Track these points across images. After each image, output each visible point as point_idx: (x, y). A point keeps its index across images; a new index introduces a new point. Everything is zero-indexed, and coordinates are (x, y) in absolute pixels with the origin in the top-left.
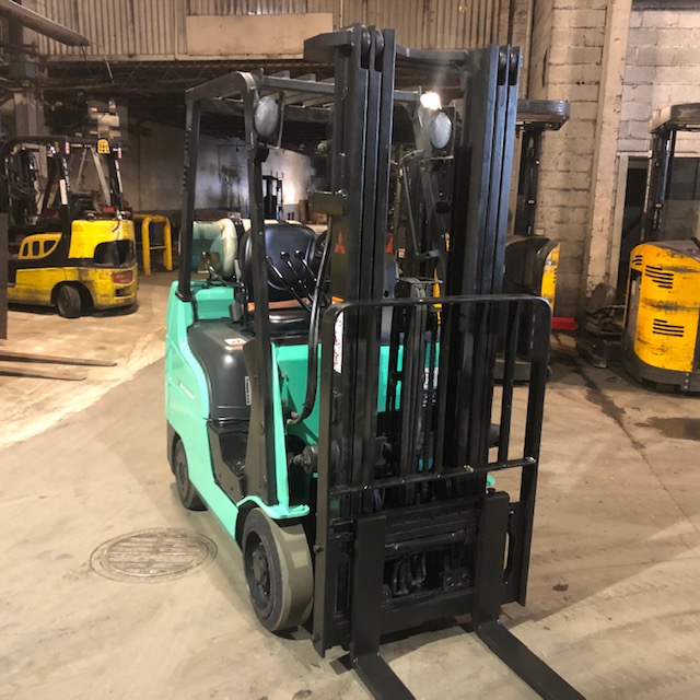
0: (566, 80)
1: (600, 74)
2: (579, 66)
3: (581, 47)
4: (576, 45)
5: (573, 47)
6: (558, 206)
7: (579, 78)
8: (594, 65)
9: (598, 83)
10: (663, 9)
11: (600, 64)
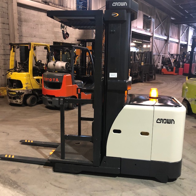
2: (3, 18)
4: (1, 12)
6: (3, 59)
7: (3, 22)
9: (8, 24)
11: (8, 19)
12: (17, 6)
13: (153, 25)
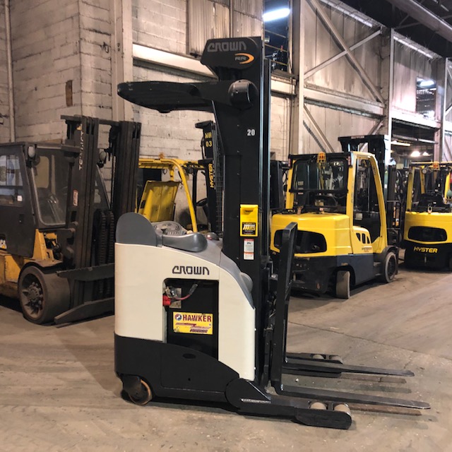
0: (93, 103)
1: (112, 102)
2: (100, 95)
3: (100, 83)
4: (97, 80)
5: (94, 81)
7: (100, 103)
8: (107, 95)
9: (111, 108)
10: (139, 66)
11: (111, 95)
12: (134, 65)
13: (440, 102)
